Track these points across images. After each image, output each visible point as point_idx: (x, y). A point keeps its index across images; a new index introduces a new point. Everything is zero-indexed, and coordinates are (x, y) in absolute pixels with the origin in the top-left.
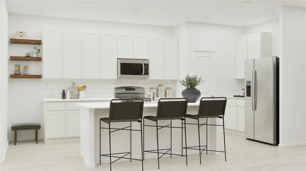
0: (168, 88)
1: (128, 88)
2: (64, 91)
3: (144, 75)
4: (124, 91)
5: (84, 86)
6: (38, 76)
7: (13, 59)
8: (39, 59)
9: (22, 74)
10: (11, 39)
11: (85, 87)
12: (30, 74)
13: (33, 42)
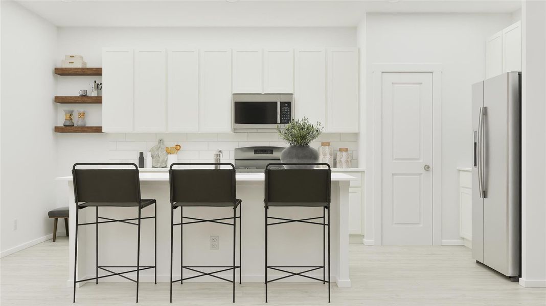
0: (340, 150)
1: (258, 150)
2: (141, 154)
3: (281, 123)
4: (252, 155)
5: (177, 145)
6: (98, 129)
7: (60, 100)
8: (98, 100)
9: (75, 125)
10: (56, 69)
11: (178, 147)
12: (88, 125)
13: (89, 72)
